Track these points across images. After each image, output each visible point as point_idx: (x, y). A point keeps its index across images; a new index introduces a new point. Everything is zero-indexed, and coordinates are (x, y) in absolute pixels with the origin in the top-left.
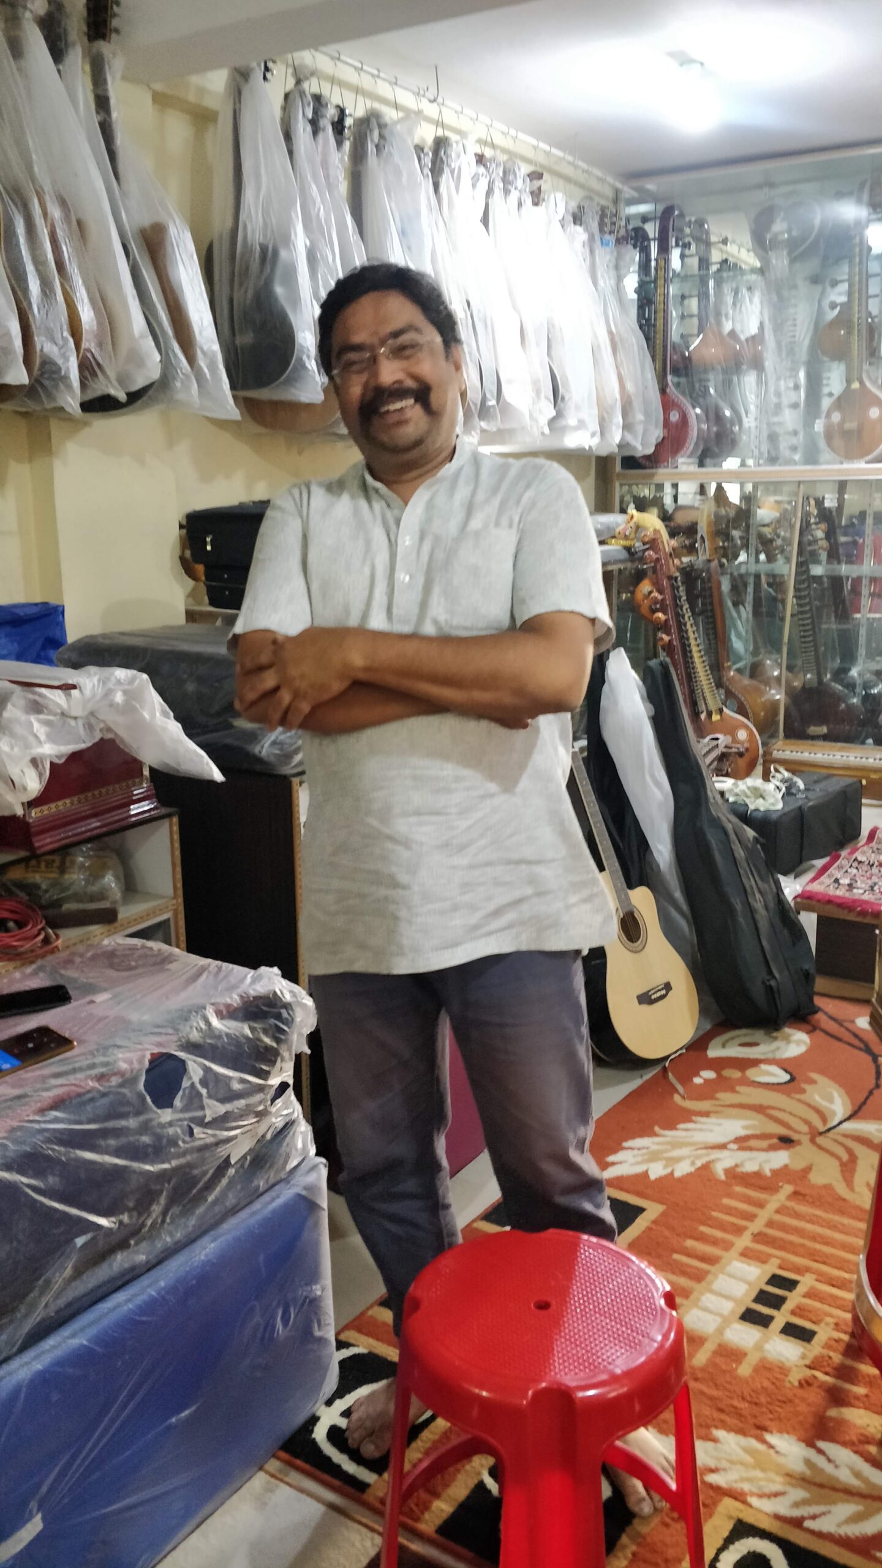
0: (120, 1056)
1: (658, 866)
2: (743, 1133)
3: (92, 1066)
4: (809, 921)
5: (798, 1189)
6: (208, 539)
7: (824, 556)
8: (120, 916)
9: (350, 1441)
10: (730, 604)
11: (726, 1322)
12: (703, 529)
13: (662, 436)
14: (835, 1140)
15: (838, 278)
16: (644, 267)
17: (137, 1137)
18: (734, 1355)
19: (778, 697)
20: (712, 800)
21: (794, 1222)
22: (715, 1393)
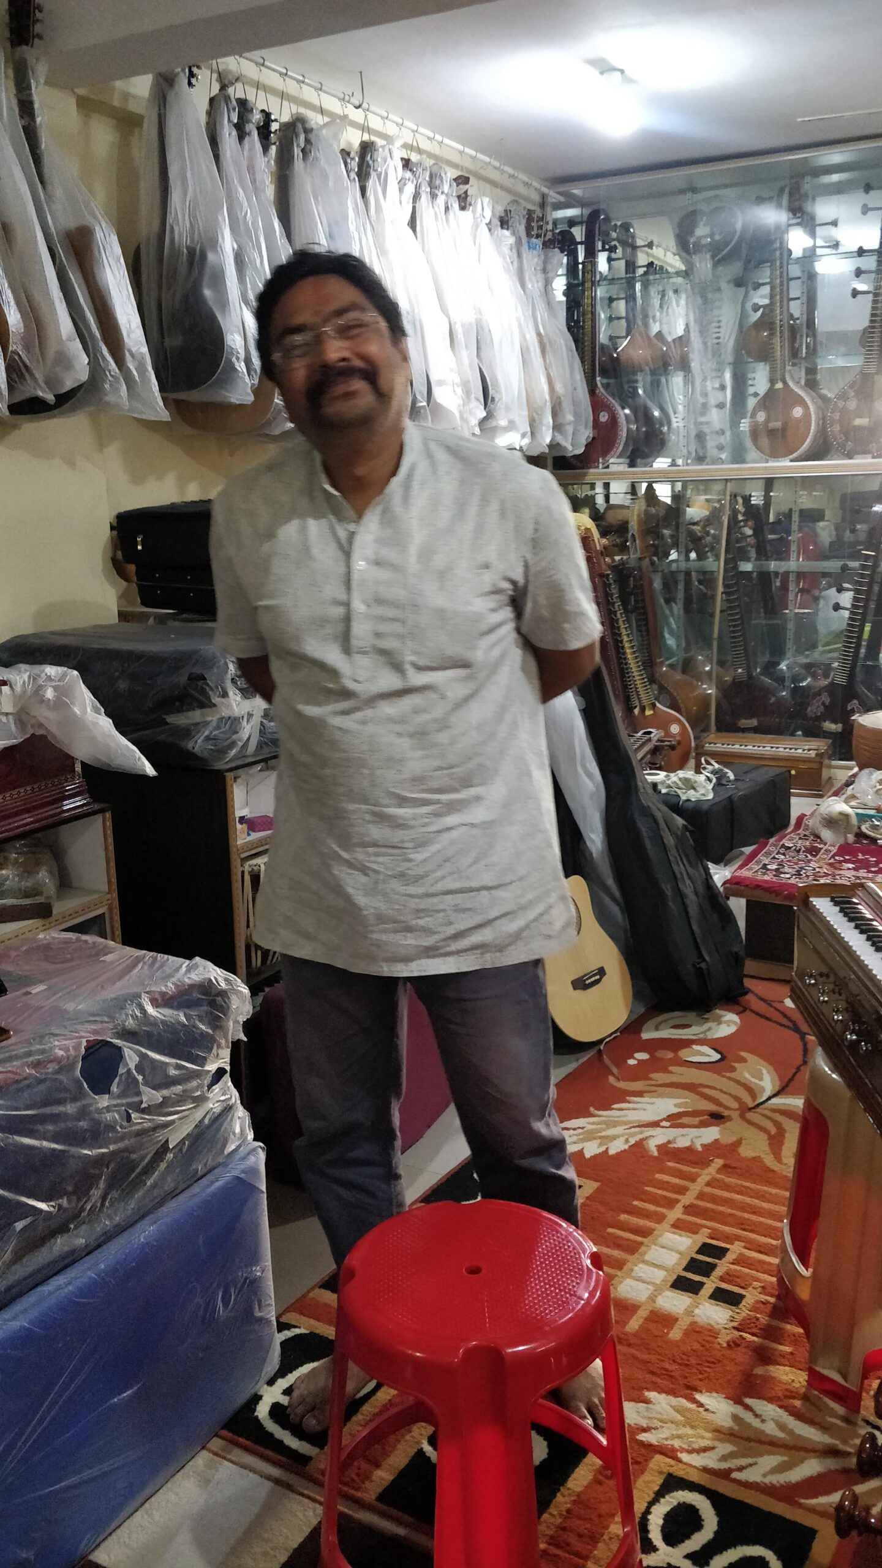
0: (57, 1043)
1: (591, 854)
2: (676, 1110)
3: (29, 1054)
4: (738, 906)
5: (728, 1162)
6: (139, 539)
7: (753, 553)
8: (54, 912)
9: (292, 1417)
10: (662, 601)
11: (658, 1290)
12: (634, 526)
13: (591, 436)
14: (763, 1115)
15: (761, 281)
16: (572, 270)
17: (75, 1123)
18: (666, 1320)
19: (709, 692)
20: (642, 790)
21: (725, 1194)
22: (646, 1357)
